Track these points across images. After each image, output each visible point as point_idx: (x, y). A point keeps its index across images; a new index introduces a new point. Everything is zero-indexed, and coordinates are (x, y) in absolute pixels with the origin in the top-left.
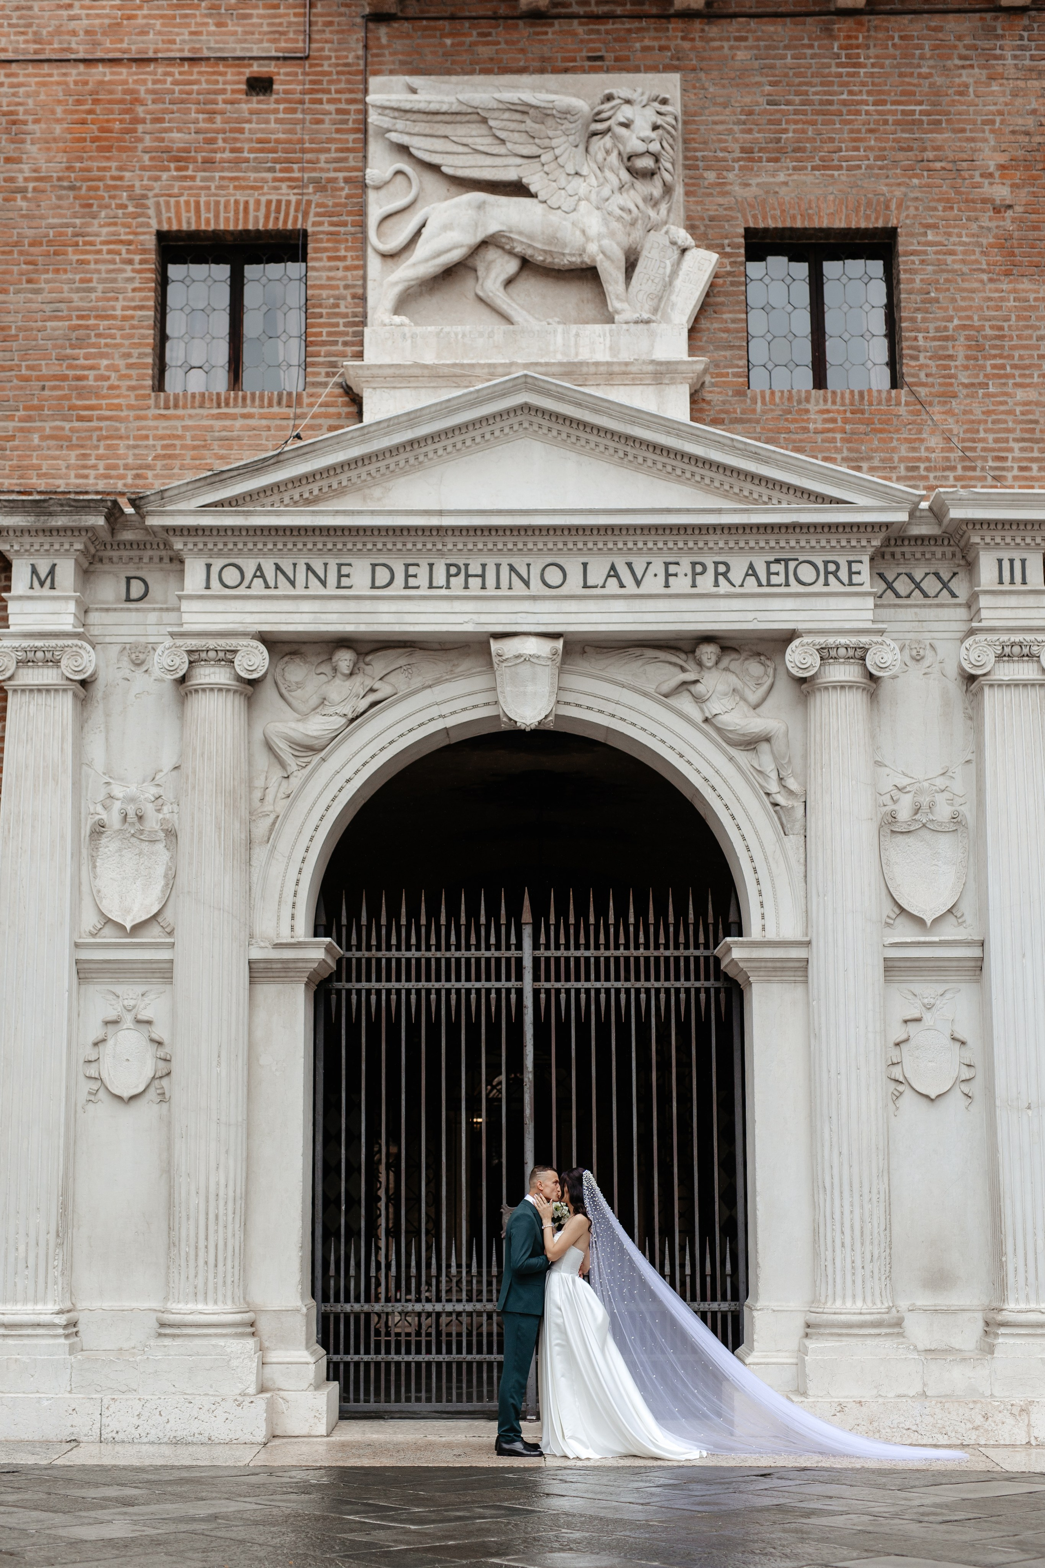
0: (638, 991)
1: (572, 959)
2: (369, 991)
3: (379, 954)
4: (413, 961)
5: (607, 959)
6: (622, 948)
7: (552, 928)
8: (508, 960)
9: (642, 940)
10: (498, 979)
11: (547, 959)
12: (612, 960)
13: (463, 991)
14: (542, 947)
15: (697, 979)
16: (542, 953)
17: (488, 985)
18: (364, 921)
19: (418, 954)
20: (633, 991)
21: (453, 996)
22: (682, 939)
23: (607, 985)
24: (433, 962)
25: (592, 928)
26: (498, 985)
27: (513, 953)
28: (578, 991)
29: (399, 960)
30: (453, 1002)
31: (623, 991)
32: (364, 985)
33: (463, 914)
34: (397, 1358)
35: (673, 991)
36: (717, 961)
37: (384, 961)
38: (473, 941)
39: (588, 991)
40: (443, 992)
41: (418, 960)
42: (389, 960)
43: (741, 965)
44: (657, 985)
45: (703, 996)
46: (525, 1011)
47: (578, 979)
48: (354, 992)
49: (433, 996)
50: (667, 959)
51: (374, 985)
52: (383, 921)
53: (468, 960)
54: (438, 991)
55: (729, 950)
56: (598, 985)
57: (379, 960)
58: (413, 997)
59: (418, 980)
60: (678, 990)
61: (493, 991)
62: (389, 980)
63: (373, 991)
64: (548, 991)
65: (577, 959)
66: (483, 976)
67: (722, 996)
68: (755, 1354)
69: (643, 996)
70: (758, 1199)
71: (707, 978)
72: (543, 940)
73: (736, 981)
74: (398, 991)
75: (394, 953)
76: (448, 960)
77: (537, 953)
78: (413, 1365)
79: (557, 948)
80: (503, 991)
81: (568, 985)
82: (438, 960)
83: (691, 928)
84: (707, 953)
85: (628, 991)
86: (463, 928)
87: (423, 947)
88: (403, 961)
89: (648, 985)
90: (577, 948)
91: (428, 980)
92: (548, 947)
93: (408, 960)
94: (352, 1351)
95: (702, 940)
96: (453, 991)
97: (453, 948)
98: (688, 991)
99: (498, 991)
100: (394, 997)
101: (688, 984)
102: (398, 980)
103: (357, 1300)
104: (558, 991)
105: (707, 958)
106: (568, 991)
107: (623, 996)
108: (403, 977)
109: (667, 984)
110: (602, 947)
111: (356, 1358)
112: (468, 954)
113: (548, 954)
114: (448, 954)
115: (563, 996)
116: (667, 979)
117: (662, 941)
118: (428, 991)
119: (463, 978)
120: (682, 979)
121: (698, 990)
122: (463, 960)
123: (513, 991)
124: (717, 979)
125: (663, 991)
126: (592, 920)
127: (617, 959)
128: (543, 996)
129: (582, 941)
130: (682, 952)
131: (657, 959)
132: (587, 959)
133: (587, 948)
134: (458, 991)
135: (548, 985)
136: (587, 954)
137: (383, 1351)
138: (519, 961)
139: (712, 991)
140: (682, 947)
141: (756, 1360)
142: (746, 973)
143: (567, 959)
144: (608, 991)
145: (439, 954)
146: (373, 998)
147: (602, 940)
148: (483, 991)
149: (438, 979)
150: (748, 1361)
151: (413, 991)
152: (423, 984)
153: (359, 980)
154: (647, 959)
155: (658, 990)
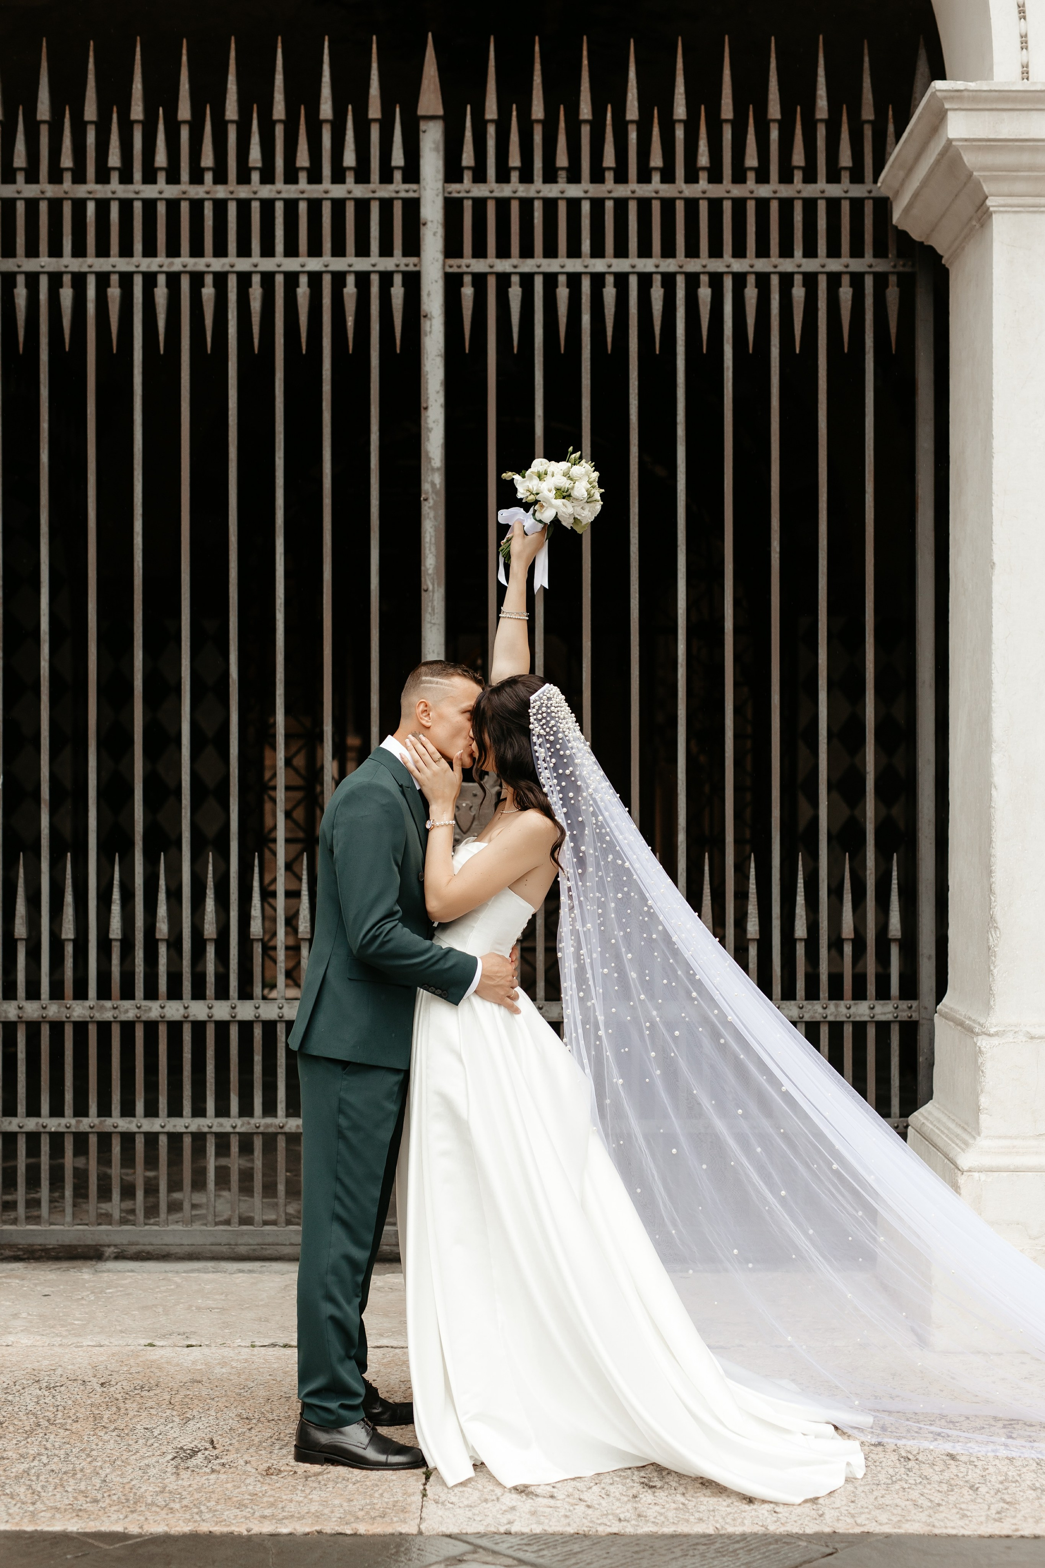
0: (693, 280)
1: (538, 206)
2: (56, 279)
3: (81, 191)
4: (161, 208)
5: (621, 204)
6: (656, 177)
7: (491, 130)
8: (386, 205)
9: (703, 160)
10: (363, 251)
11: (480, 204)
12: (633, 207)
13: (279, 279)
14: (467, 176)
15: (834, 252)
16: (468, 189)
17: (338, 264)
18: (44, 111)
19: (172, 191)
20: (680, 281)
21: (256, 292)
22: (798, 158)
23: (621, 265)
24: (208, 210)
25: (585, 130)
26: (362, 264)
27: (398, 189)
28: (550, 279)
29: (126, 205)
30: (256, 305)
31: (657, 280)
32: (45, 263)
33: (279, 97)
34: (125, 1125)
35: (775, 281)
36: (883, 206)
37: (91, 207)
38: (303, 159)
39: (574, 279)
40: (232, 283)
41: (173, 205)
42: (103, 205)
43: (969, 159)
44: (738, 266)
45: (846, 293)
46: (426, 325)
47: (550, 252)
48: (21, 280)
49: (208, 292)
50: (763, 204)
51: (69, 263)
52: (90, 112)
53: (291, 205)
54: (220, 279)
55: (940, 118)
56: (599, 265)
57: (79, 205)
58: (161, 293)
59: (173, 251)
60: (787, 279)
61: (351, 280)
62: (103, 251)
63: (67, 279)
64: (479, 280)
65: (550, 205)
66: (327, 245)
67: (892, 294)
68: (982, 1142)
69: (705, 293)
70: (996, 759)
71: (857, 252)
72: (468, 158)
73: (931, 250)
74: (126, 279)
75: (115, 189)
76: (244, 206)
77: (456, 190)
78: (163, 1141)
79: (503, 177)
80: (375, 280)
81: (528, 266)
82: (220, 206)
83: (821, 131)
84: (858, 191)
85: (669, 280)
86: (279, 130)
87: (185, 175)
88: (138, 206)
89: (716, 265)
90: (550, 177)
91: (197, 251)
92: (480, 176)
93: (150, 205)
94: (21, 1108)
95: (845, 159)
96: (256, 279)
97: (255, 176)
98: (810, 280)
99: (363, 279)
100: (114, 292)
101: (810, 265)
102: (126, 251)
103: (33, 994)
104: (504, 279)
105: (857, 204)
106: (527, 280)
107: (657, 293)
108: (138, 247)
109: (762, 265)
110: (609, 176)
111: (31, 1124)
112: (290, 191)
113: (480, 191)
114: (243, 192)
115: (515, 293)
116: (763, 251)
117: (751, 160)
118: (197, 279)
119: (279, 247)
120: (798, 252)
121: (834, 279)
122: (279, 207)
123: (398, 279)
124: (880, 252)
125: (751, 280)
126: (586, 111)
127: (644, 204)
128: (468, 291)
129: (562, 160)
130: (798, 189)
131: (739, 204)
132: (574, 204)
133: (574, 177)
134: (268, 278)
135: (479, 266)
136: (573, 191)
137: (93, 1108)
138: (412, 207)
139: (869, 282)
140: (798, 176)
141: (987, 1161)
142: (978, 186)
143: (526, 204)
144: (621, 279)
145: (221, 192)
146: (66, 294)
147: (609, 159)
148: (327, 280)
149: (220, 251)
150: (965, 1160)
151: (162, 280)
152: (184, 262)
153: (32, 252)
154: (715, 205)
155: (740, 279)
